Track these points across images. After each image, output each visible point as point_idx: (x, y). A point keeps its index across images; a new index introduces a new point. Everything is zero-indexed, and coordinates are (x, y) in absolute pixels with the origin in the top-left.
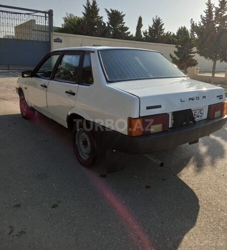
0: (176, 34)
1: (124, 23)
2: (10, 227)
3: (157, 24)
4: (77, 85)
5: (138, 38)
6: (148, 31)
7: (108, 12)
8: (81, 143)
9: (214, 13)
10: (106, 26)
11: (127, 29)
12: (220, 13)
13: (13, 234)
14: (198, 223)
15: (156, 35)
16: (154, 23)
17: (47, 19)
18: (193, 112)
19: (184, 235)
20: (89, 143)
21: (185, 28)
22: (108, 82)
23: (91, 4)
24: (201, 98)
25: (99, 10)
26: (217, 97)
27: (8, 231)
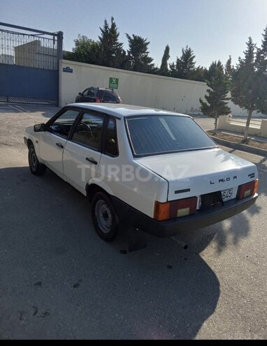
0: (208, 69)
1: (148, 53)
2: (34, 307)
3: (187, 56)
4: (100, 154)
5: (163, 71)
6: (175, 64)
7: (129, 38)
8: (101, 215)
9: (255, 55)
10: (127, 54)
11: (150, 60)
12: (262, 55)
13: (37, 314)
14: (217, 310)
15: (184, 69)
16: (184, 54)
17: (56, 42)
18: (222, 193)
19: (203, 321)
20: (110, 216)
21: (219, 63)
22: (135, 157)
23: (110, 27)
24: (232, 178)
25: (118, 35)
26: (249, 175)
27: (32, 311)
